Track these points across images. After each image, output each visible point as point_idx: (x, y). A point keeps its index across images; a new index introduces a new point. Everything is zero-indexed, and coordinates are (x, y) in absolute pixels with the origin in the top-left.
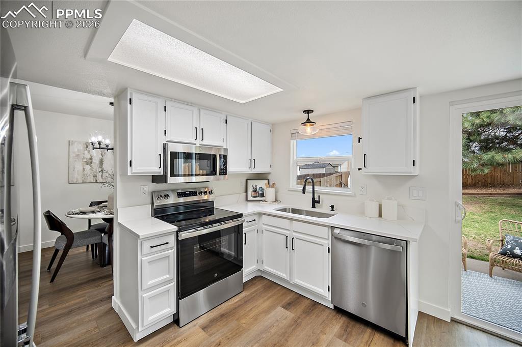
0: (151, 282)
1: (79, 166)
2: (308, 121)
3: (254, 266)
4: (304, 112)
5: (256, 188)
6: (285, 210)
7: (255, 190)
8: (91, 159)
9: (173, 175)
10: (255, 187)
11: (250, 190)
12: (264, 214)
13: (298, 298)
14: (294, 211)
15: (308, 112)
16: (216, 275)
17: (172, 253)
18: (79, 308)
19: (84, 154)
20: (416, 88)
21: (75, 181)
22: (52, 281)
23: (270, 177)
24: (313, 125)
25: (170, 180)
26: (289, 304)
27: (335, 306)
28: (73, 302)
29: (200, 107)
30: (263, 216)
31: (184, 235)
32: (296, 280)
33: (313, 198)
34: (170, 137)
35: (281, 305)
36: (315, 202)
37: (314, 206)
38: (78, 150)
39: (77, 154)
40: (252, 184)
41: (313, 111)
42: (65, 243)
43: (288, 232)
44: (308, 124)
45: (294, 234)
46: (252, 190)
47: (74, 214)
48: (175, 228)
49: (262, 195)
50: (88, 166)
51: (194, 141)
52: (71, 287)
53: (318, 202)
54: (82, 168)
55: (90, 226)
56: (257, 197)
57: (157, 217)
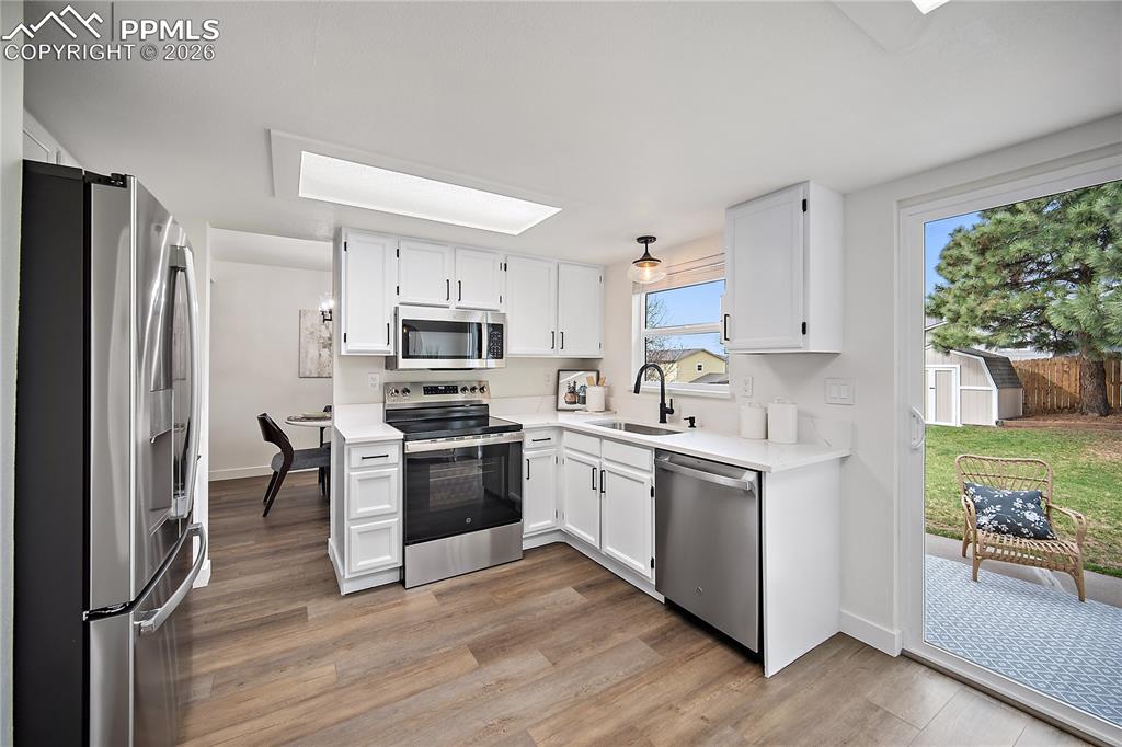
0: (362, 510)
1: (313, 351)
2: (647, 257)
3: (549, 522)
4: (639, 239)
5: (574, 388)
6: (614, 426)
7: (573, 391)
8: (330, 339)
9: (406, 356)
10: (572, 385)
11: (564, 391)
12: (568, 430)
13: (611, 580)
14: (630, 428)
15: (646, 240)
16: (468, 520)
17: (395, 472)
18: (288, 549)
19: (320, 331)
20: (808, 181)
21: (307, 374)
22: (265, 515)
23: (601, 367)
24: (655, 265)
25: (403, 363)
26: (589, 586)
27: (666, 599)
28: (284, 542)
29: (458, 246)
30: (565, 432)
31: (415, 447)
32: (608, 548)
33: (663, 404)
34: (404, 297)
35: (575, 584)
36: (665, 412)
37: (663, 420)
38: (312, 326)
39: (312, 330)
40: (567, 379)
41: (655, 239)
42: (282, 461)
43: (597, 461)
44: (647, 263)
45: (606, 464)
46: (567, 390)
47: (296, 420)
48: (400, 435)
49: (583, 400)
50: (326, 350)
51: (445, 303)
52: (288, 525)
53: (671, 411)
54: (317, 354)
55: (322, 444)
56: (575, 403)
57: (389, 423)
